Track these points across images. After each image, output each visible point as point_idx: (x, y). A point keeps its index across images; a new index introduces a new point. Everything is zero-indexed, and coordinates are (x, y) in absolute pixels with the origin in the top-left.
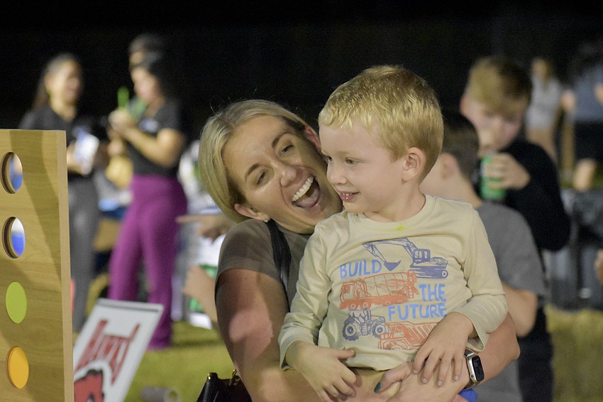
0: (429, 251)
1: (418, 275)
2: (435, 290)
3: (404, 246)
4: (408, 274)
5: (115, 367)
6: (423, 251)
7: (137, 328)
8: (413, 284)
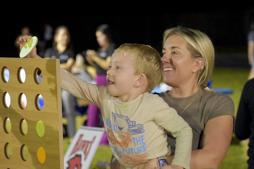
0: (135, 122)
1: (131, 134)
2: (139, 139)
3: (125, 119)
4: (127, 133)
5: (86, 153)
6: (133, 122)
7: (95, 138)
8: (129, 138)
